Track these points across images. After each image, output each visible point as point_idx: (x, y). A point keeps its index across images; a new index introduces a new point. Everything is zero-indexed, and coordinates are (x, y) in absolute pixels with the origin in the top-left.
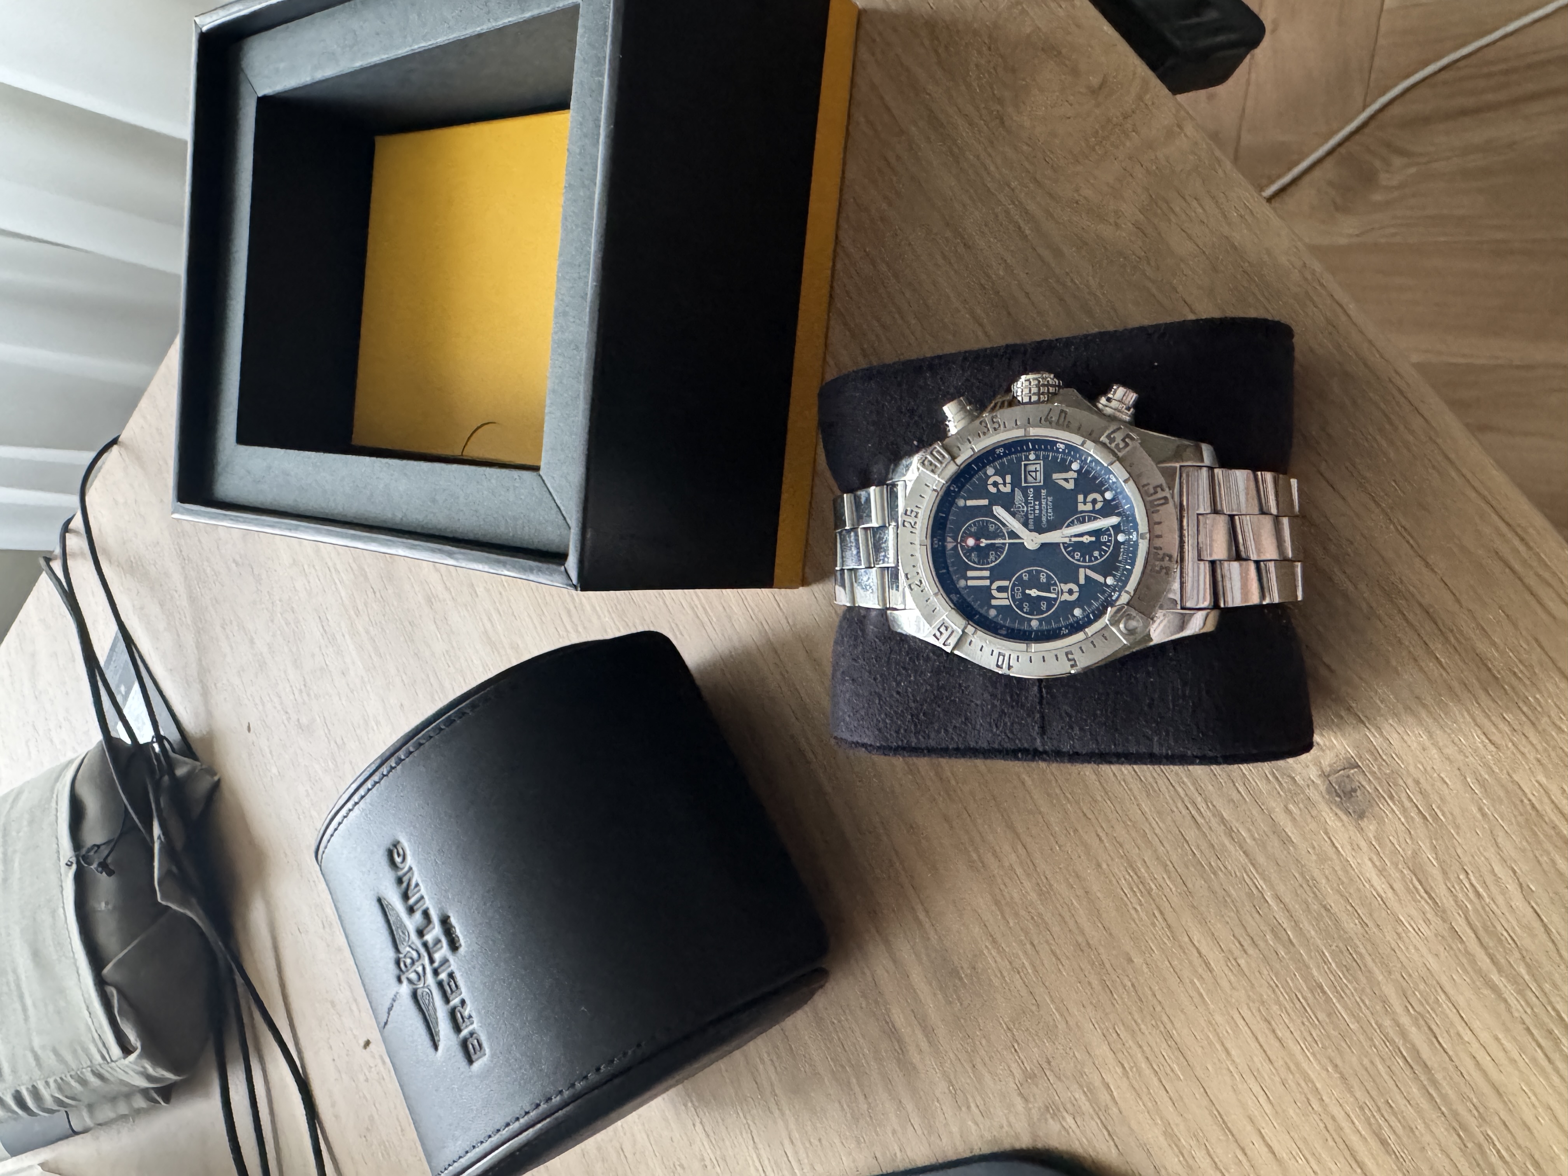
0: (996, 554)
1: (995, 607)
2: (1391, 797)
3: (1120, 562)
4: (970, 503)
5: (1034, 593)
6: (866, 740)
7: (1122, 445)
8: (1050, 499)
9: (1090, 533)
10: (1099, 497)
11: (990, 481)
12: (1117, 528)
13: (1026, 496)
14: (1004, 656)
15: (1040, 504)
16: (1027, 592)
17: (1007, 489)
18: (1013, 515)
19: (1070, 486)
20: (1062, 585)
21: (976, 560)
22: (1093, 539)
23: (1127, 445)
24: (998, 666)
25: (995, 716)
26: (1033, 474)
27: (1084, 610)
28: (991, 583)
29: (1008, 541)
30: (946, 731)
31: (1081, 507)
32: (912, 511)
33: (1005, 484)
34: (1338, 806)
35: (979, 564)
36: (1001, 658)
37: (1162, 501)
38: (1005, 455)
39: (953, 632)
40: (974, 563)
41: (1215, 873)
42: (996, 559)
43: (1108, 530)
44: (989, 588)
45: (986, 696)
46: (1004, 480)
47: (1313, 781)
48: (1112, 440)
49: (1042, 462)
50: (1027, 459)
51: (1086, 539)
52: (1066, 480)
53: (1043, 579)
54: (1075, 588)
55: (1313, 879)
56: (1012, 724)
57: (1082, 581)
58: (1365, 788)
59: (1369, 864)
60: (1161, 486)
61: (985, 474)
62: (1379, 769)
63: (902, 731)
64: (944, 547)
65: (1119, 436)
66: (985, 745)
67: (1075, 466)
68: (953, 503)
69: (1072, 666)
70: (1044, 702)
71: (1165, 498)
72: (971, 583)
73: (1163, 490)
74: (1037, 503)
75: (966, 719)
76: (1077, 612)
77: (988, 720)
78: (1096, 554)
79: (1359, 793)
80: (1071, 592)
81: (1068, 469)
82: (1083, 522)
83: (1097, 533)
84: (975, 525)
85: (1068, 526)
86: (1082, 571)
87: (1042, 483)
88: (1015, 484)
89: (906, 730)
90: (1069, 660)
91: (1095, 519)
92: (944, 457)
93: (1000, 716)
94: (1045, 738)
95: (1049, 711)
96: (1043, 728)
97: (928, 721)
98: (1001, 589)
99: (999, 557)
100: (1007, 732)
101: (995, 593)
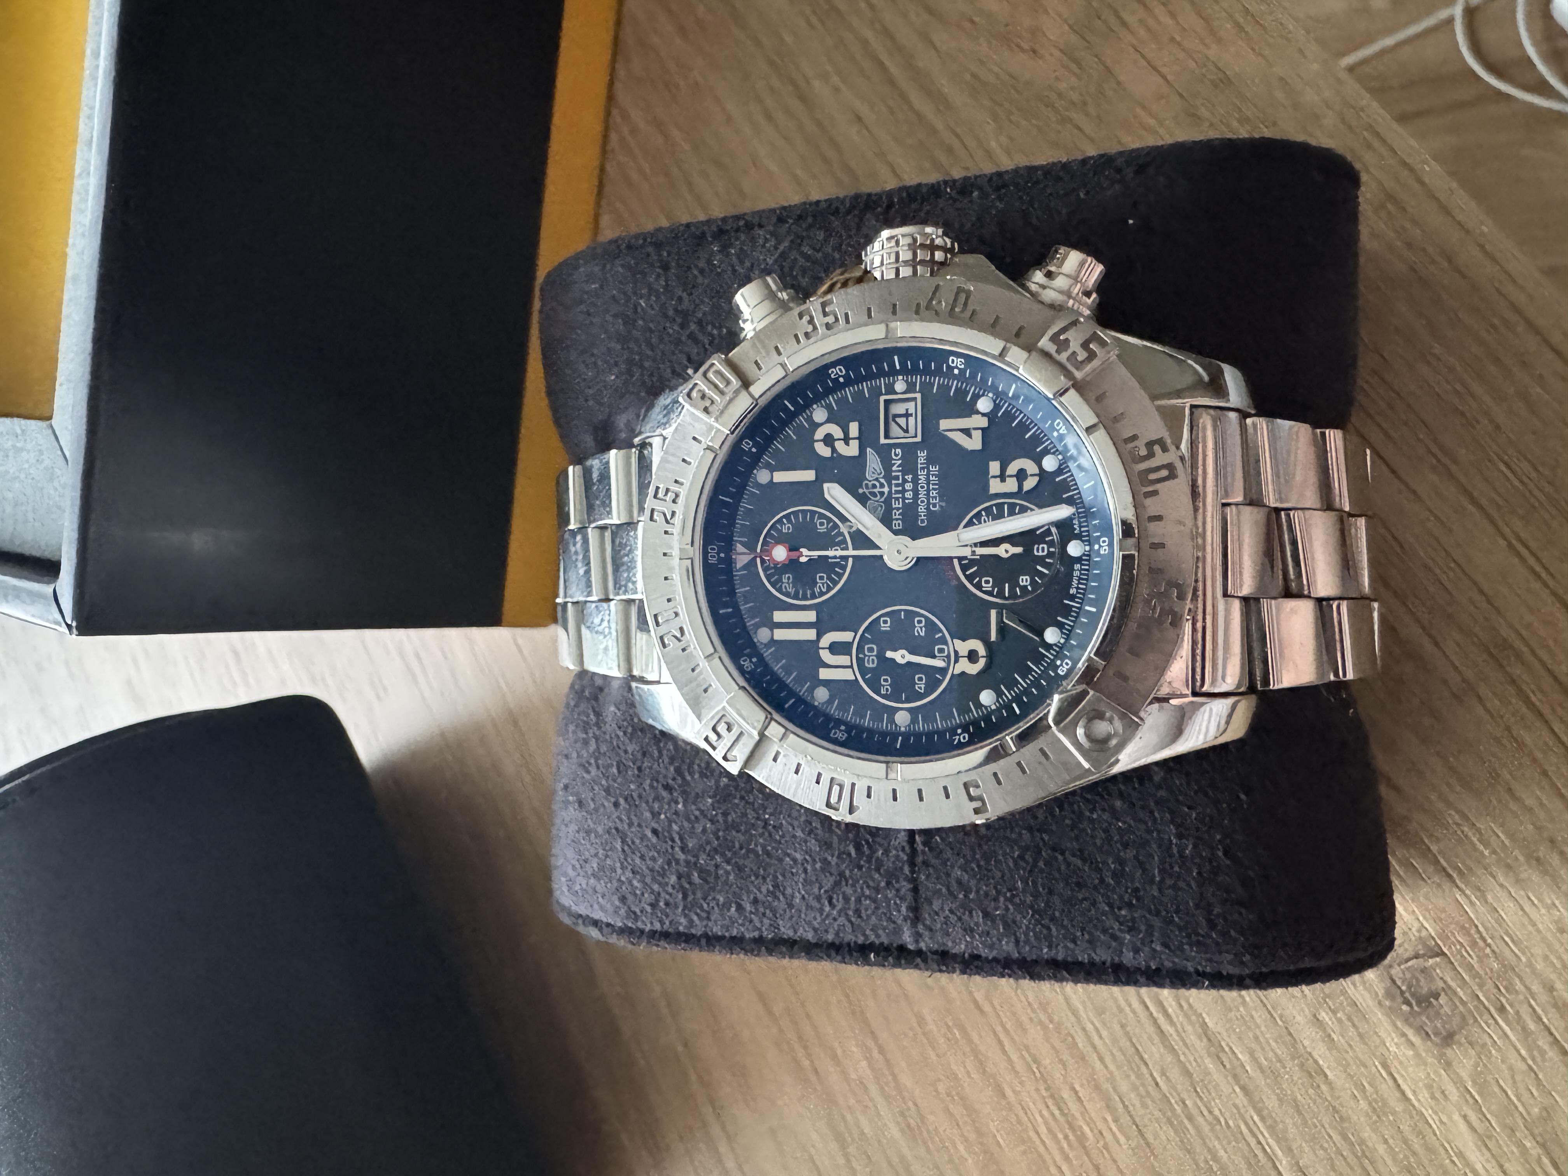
0: (830, 578)
1: (827, 683)
2: (1502, 1009)
3: (1072, 598)
4: (781, 477)
5: (901, 656)
6: (598, 915)
7: (1082, 355)
8: (934, 469)
9: (1011, 539)
10: (1030, 467)
11: (820, 434)
12: (1065, 528)
13: (887, 463)
14: (841, 787)
15: (915, 481)
16: (889, 654)
17: (851, 450)
18: (863, 500)
19: (974, 443)
20: (957, 642)
21: (791, 590)
22: (1019, 550)
23: (1092, 356)
24: (828, 805)
25: (828, 882)
27: (999, 694)
28: (819, 636)
29: (851, 552)
30: (740, 908)
31: (995, 487)
32: (667, 490)
33: (846, 440)
34: (1406, 1021)
35: (796, 597)
36: (836, 789)
37: (1164, 473)
38: (849, 382)
39: (741, 734)
40: (787, 595)
41: (1190, 1118)
42: (829, 589)
43: (1048, 532)
44: (814, 645)
45: (813, 845)
46: (846, 432)
48: (1063, 345)
49: (918, 396)
50: (891, 390)
51: (1004, 551)
52: (967, 432)
53: (920, 630)
54: (981, 649)
55: (1362, 1142)
56: (858, 901)
57: (995, 635)
58: (1455, 993)
59: (1463, 1126)
60: (1161, 442)
61: (810, 420)
62: (1480, 960)
63: (662, 904)
64: (729, 562)
65: (1075, 338)
66: (810, 936)
67: (984, 405)
68: (747, 475)
69: (977, 811)
70: (919, 859)
71: (1170, 467)
72: (780, 635)
73: (1165, 449)
74: (909, 477)
75: (776, 886)
76: (987, 697)
77: (816, 890)
78: (1024, 581)
79: (1443, 1000)
80: (972, 657)
81: (970, 410)
82: (1000, 516)
83: (1027, 538)
84: (789, 521)
85: (970, 523)
86: (995, 614)
87: (919, 439)
88: (866, 439)
89: (667, 904)
90: (971, 799)
91: (1024, 510)
92: (728, 382)
93: (837, 884)
94: (920, 927)
95: (928, 877)
96: (915, 909)
97: (706, 887)
98: (834, 648)
99: (835, 583)
100: (851, 913)
101: (826, 656)
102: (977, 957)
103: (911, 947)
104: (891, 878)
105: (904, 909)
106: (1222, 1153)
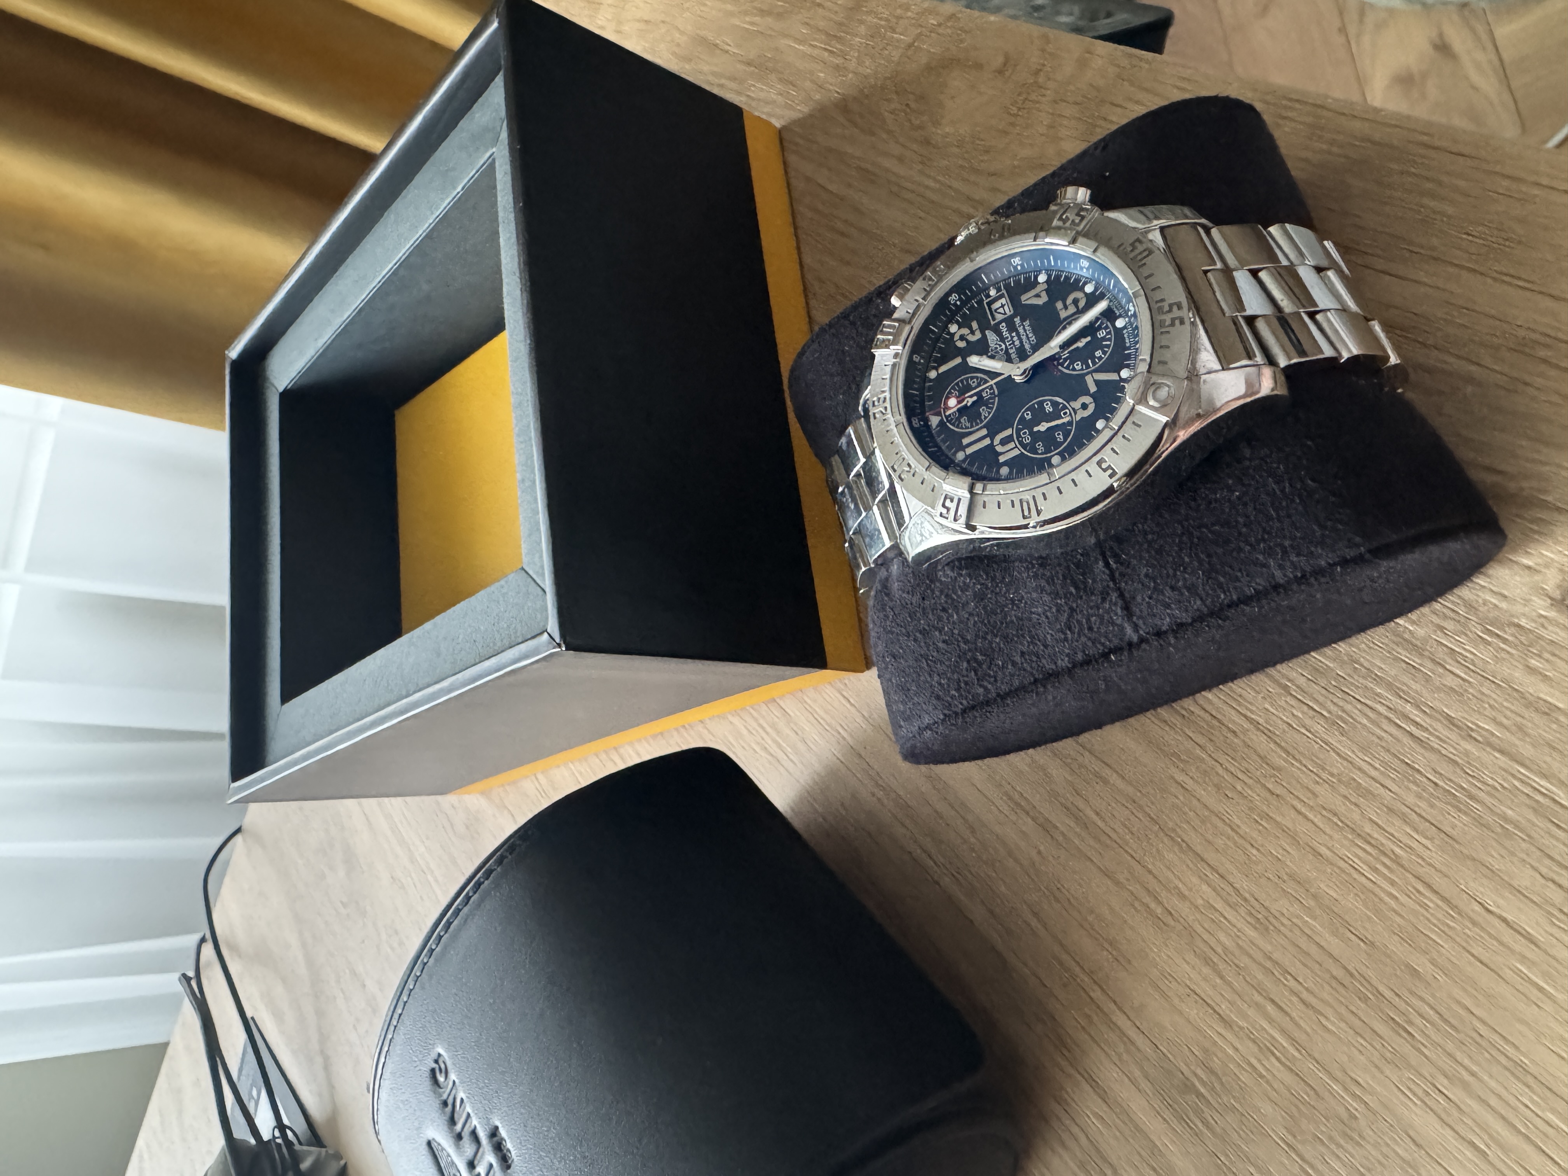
0: (988, 408)
1: (1005, 463)
3: (1129, 348)
4: (942, 370)
5: (1043, 427)
7: (1077, 220)
8: (1027, 323)
9: (1083, 335)
10: (1079, 295)
11: (957, 337)
12: (1109, 315)
13: (999, 333)
14: (1028, 502)
15: (1018, 335)
16: (1036, 429)
17: (978, 335)
18: (992, 357)
19: (1044, 298)
20: (1073, 404)
21: (968, 424)
22: (1088, 338)
23: (1083, 217)
24: (1024, 517)
25: (1064, 617)
26: (1001, 310)
27: (1107, 419)
28: (992, 440)
29: (992, 382)
30: (1014, 664)
31: (1063, 313)
32: (879, 399)
33: (973, 333)
35: (972, 426)
36: (1025, 505)
38: (963, 303)
39: (959, 500)
40: (967, 428)
41: (1472, 797)
42: (990, 413)
43: (1099, 320)
44: (991, 447)
46: (970, 328)
47: (1545, 617)
48: (1066, 220)
50: (988, 296)
51: (1080, 343)
52: (1038, 296)
53: (1049, 408)
54: (1087, 399)
56: (1088, 620)
57: (1093, 388)
60: (1138, 241)
61: (949, 333)
63: (963, 685)
64: (927, 426)
65: (1071, 214)
66: (1066, 661)
67: (1042, 278)
68: (922, 379)
69: (1111, 476)
70: (1117, 575)
72: (969, 451)
73: (1142, 243)
74: (1014, 334)
75: (1032, 637)
76: (1100, 423)
77: (1058, 627)
78: (1098, 353)
80: (1084, 406)
81: (1036, 283)
82: (1070, 324)
83: (1089, 330)
84: (955, 390)
85: (1055, 338)
86: (1089, 380)
88: (983, 327)
89: (966, 683)
90: (1105, 470)
91: (1081, 315)
92: (895, 327)
93: (1070, 616)
94: (1135, 619)
95: (1126, 583)
96: (1127, 608)
97: (988, 660)
98: (1003, 442)
99: (992, 408)
100: (1086, 631)
101: (999, 449)
102: (1181, 625)
103: (1135, 638)
105: (1119, 611)
106: (1509, 812)
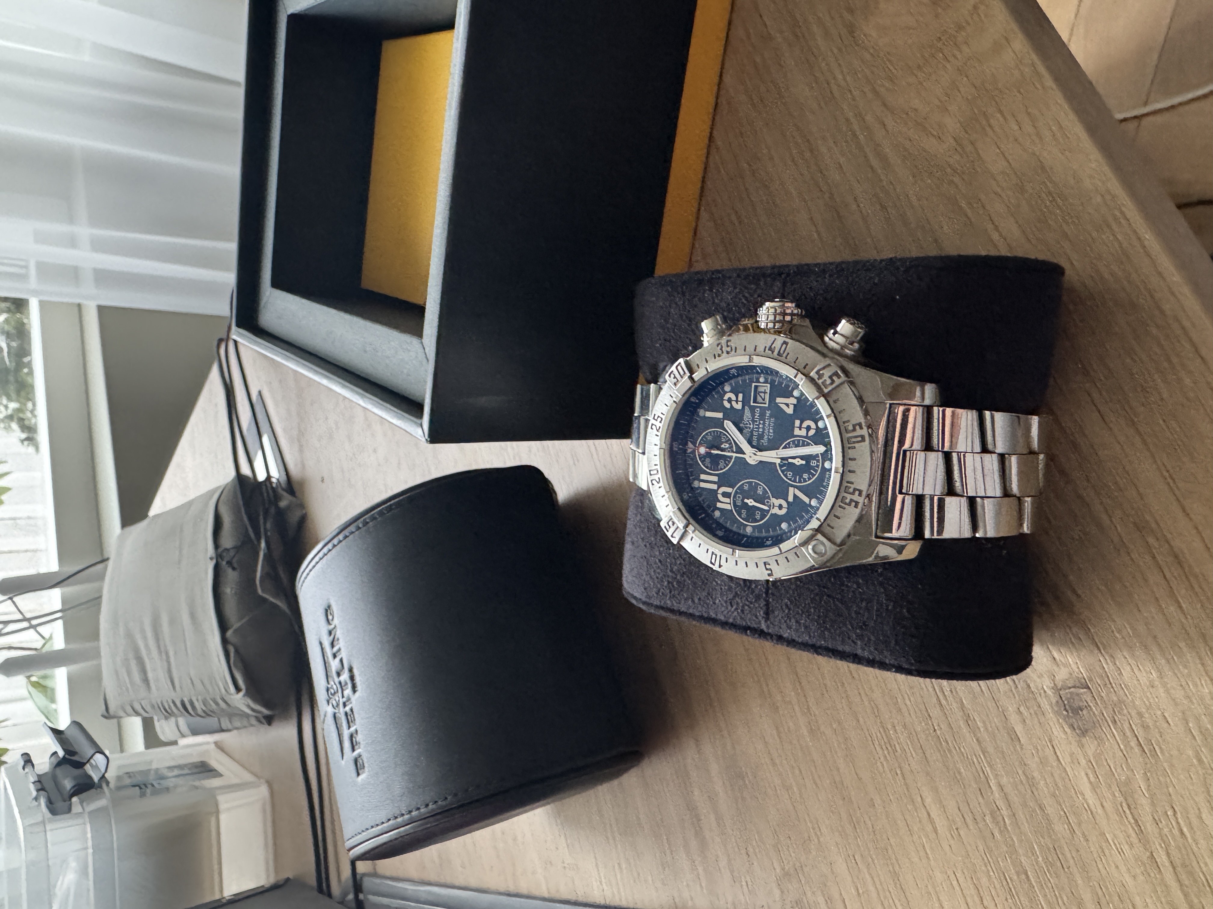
0: (724, 464)
1: (719, 509)
2: (1115, 722)
3: (824, 487)
4: (709, 414)
5: (750, 502)
6: (636, 594)
7: (829, 381)
8: (773, 420)
9: (802, 457)
10: (813, 425)
11: (726, 397)
12: (825, 456)
13: (753, 415)
14: (716, 555)
15: (764, 424)
16: (746, 501)
17: (739, 406)
18: (741, 430)
19: (790, 411)
20: (774, 499)
21: (709, 466)
22: (804, 462)
23: (833, 382)
24: (711, 563)
25: (731, 596)
27: (790, 525)
28: (719, 488)
29: (734, 454)
30: (693, 601)
31: (797, 432)
32: (658, 417)
33: (737, 401)
34: (1064, 720)
35: (710, 469)
36: (714, 556)
37: (860, 439)
38: (739, 375)
39: (678, 527)
40: (707, 467)
41: (950, 751)
42: (725, 467)
43: (817, 455)
44: (716, 492)
46: (737, 397)
48: (820, 376)
49: (769, 385)
50: (757, 381)
51: (798, 462)
52: (787, 405)
53: (760, 492)
54: (785, 504)
55: (1033, 778)
56: (743, 607)
57: (791, 499)
58: (1091, 709)
59: (1085, 778)
60: (860, 425)
61: (722, 390)
62: (1107, 694)
63: (661, 594)
64: (684, 450)
65: (827, 373)
66: (722, 618)
67: (797, 393)
68: (694, 412)
69: (769, 575)
70: (770, 592)
71: (863, 437)
72: (703, 485)
73: (861, 428)
74: (762, 422)
75: (709, 594)
76: (784, 526)
77: (725, 598)
78: (805, 476)
79: (1085, 712)
80: (780, 507)
81: (790, 395)
82: (797, 446)
83: (807, 458)
84: (710, 435)
85: (785, 447)
86: (791, 489)
87: (767, 405)
88: (745, 402)
89: (663, 594)
90: (766, 569)
91: (808, 444)
92: (685, 373)
93: (734, 597)
94: (769, 622)
95: (773, 600)
96: (767, 613)
97: (680, 589)
98: (725, 495)
99: (727, 465)
100: (739, 611)
101: (720, 497)
102: (794, 641)
103: (766, 630)
104: (758, 598)
105: (762, 613)
